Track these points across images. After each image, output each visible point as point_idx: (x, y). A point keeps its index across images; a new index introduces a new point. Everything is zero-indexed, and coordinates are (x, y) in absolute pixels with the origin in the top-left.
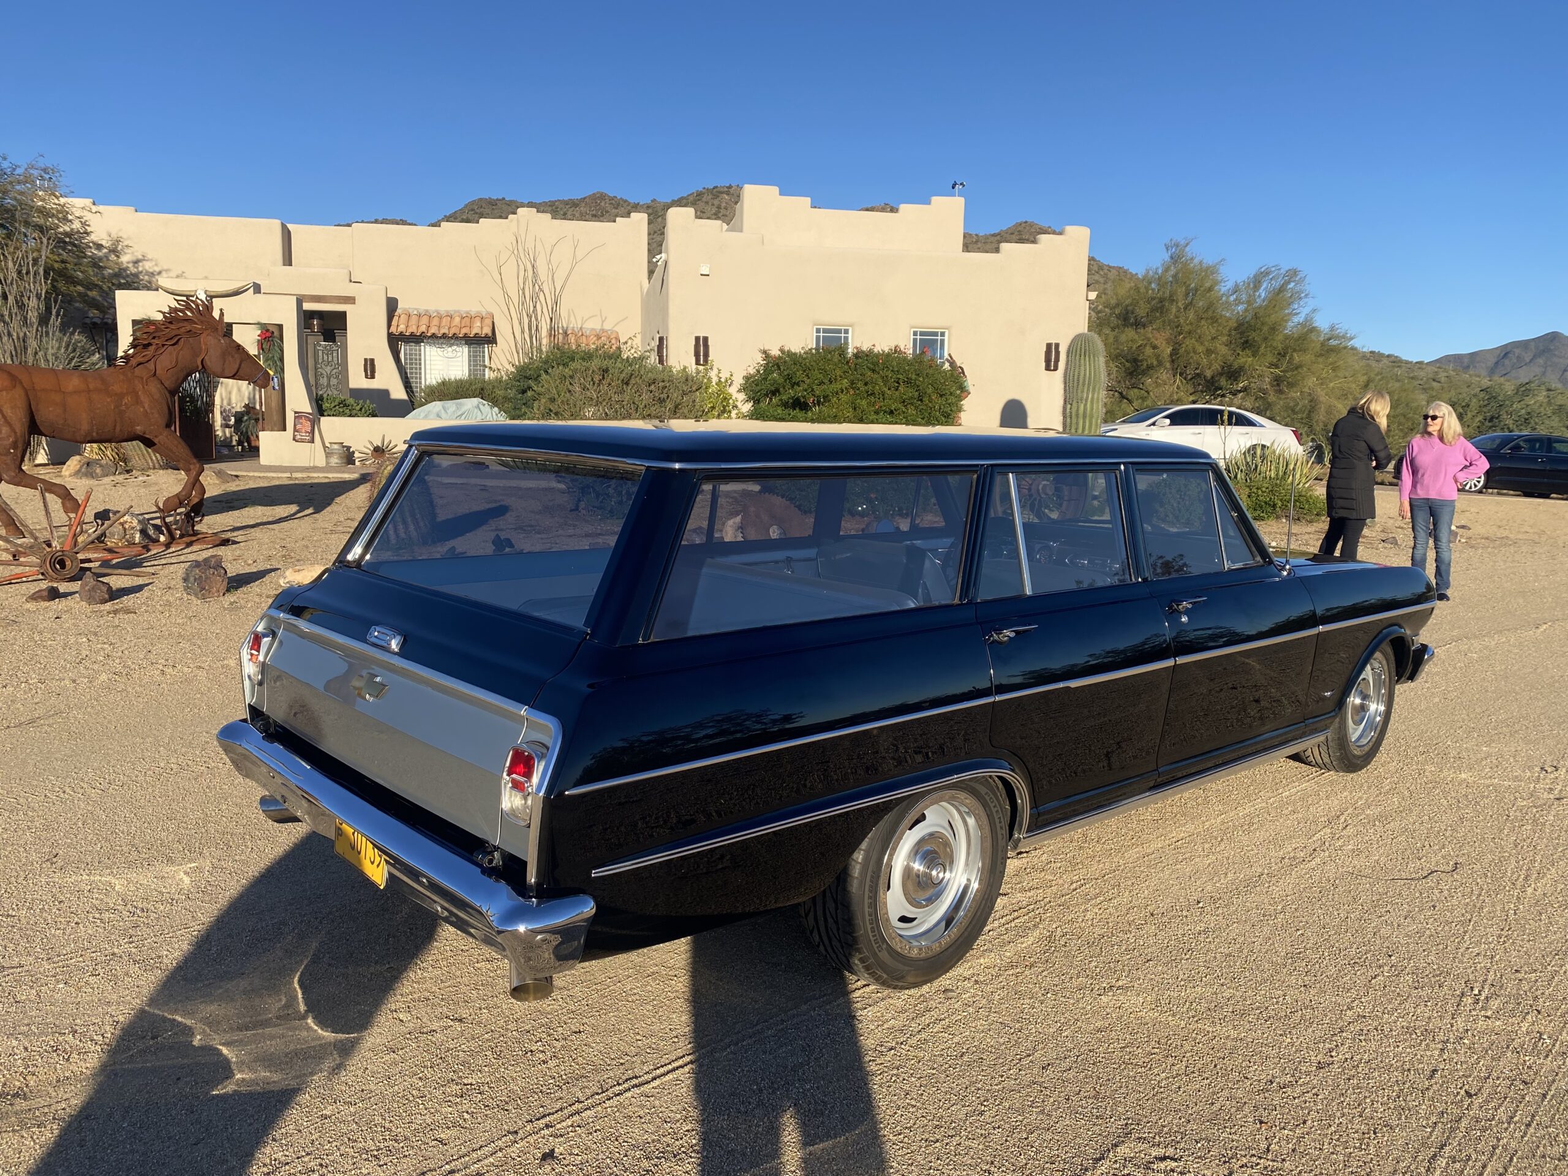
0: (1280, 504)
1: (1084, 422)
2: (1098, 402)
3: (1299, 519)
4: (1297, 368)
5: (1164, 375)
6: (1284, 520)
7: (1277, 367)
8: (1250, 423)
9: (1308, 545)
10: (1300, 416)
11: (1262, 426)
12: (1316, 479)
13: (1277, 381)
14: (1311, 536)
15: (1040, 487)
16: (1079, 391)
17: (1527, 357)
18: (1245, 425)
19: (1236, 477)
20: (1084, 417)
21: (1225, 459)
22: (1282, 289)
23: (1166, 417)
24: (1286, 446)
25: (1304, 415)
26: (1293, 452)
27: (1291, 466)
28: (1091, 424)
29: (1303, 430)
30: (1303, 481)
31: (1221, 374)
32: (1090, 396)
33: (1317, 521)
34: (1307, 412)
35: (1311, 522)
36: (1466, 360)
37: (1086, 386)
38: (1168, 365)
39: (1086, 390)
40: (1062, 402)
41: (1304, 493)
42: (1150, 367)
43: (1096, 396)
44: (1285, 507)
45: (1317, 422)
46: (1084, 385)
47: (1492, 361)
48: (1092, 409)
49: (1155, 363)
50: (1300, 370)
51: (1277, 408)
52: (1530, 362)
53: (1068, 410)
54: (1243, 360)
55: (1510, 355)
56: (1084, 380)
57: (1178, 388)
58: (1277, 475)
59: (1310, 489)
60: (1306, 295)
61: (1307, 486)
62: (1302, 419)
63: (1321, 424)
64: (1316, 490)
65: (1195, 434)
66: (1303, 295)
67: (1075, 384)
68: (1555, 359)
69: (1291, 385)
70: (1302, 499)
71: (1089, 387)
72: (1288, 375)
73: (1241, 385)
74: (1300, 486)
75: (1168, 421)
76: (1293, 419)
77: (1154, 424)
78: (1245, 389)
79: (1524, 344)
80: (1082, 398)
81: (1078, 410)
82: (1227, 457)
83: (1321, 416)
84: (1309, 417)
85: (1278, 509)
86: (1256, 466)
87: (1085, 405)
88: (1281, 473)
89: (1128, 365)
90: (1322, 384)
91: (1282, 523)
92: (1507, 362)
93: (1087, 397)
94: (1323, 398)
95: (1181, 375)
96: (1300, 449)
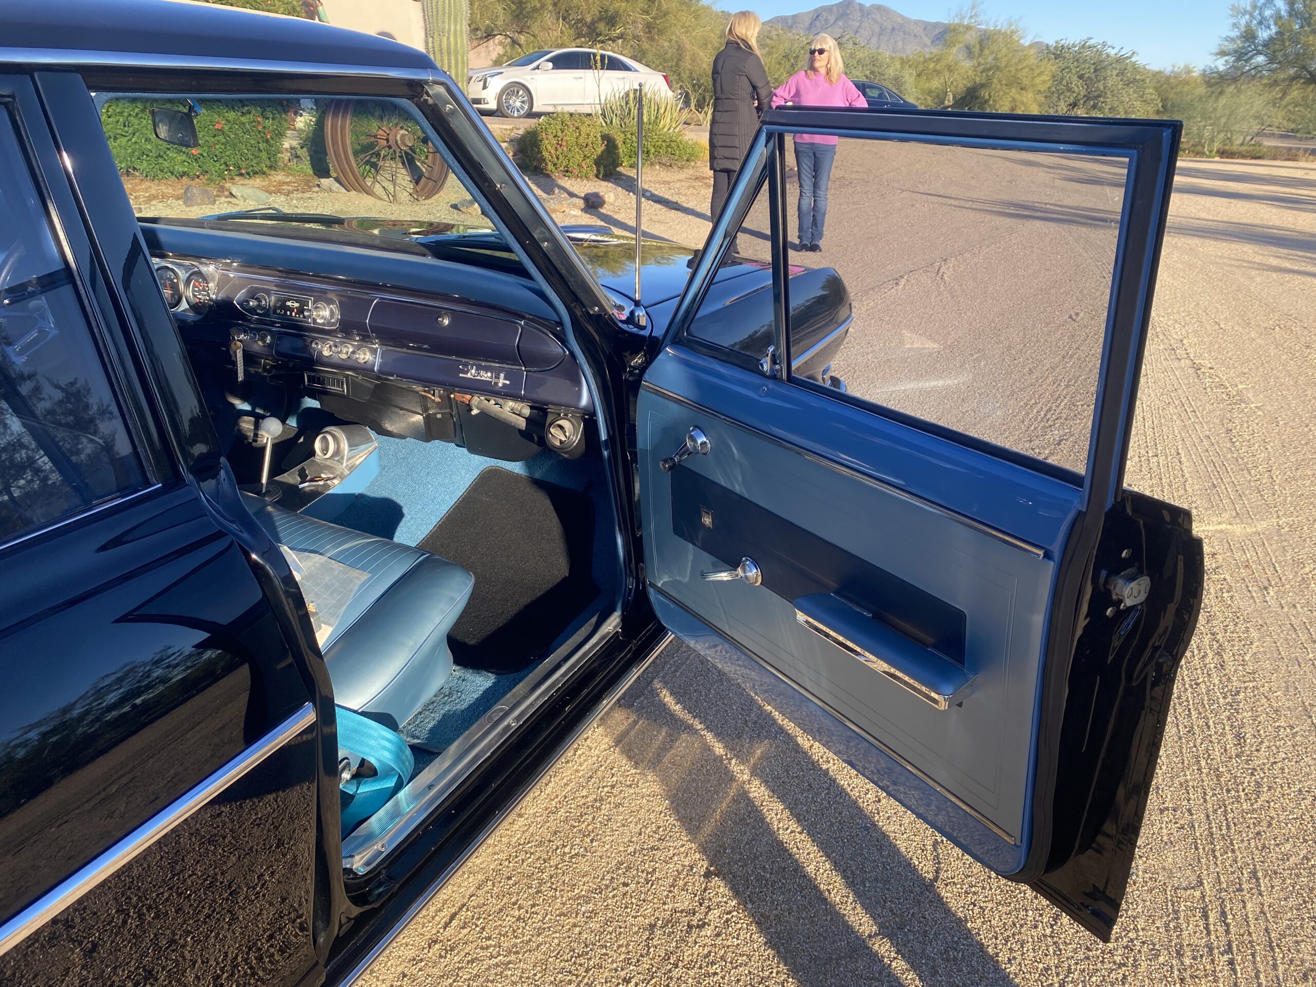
0: (653, 150)
1: (449, 59)
2: (461, 35)
3: (671, 166)
4: (665, 15)
5: (548, 18)
6: (658, 167)
7: (648, 13)
9: (680, 194)
10: (670, 64)
11: (636, 71)
12: (685, 123)
13: (649, 27)
14: (683, 183)
16: (440, 21)
17: (832, 19)
18: (621, 70)
19: (611, 122)
20: (449, 54)
21: (600, 104)
23: (548, 61)
24: (656, 88)
25: (674, 64)
26: (663, 95)
27: (662, 111)
28: (457, 62)
29: (673, 78)
30: (674, 126)
31: (600, 19)
32: (452, 28)
33: (687, 167)
34: (675, 60)
35: (682, 168)
36: (790, 21)
37: (447, 15)
38: (551, 8)
39: (447, 20)
40: (423, 35)
41: (674, 138)
42: (535, 10)
43: (458, 28)
44: (657, 154)
45: (684, 69)
46: (444, 14)
47: (808, 22)
48: (456, 44)
49: (538, 5)
50: (667, 17)
51: (650, 57)
52: (834, 23)
53: (430, 45)
54: (617, 5)
56: (444, 10)
57: (562, 32)
58: (649, 119)
59: (680, 134)
61: (677, 130)
62: (672, 67)
63: (687, 72)
64: (685, 135)
65: (576, 78)
67: (435, 13)
68: (851, 23)
69: (661, 32)
70: (673, 144)
71: (450, 17)
72: (658, 22)
73: (618, 31)
74: (671, 131)
75: (550, 65)
76: (664, 67)
77: (537, 68)
78: (621, 36)
80: (444, 29)
81: (440, 45)
82: (603, 102)
83: (687, 64)
84: (677, 65)
85: (651, 156)
86: (630, 110)
87: (448, 38)
88: (653, 118)
89: (514, 7)
90: (686, 32)
91: (655, 170)
92: (818, 23)
93: (449, 29)
94: (688, 46)
95: (564, 19)
96: (670, 94)
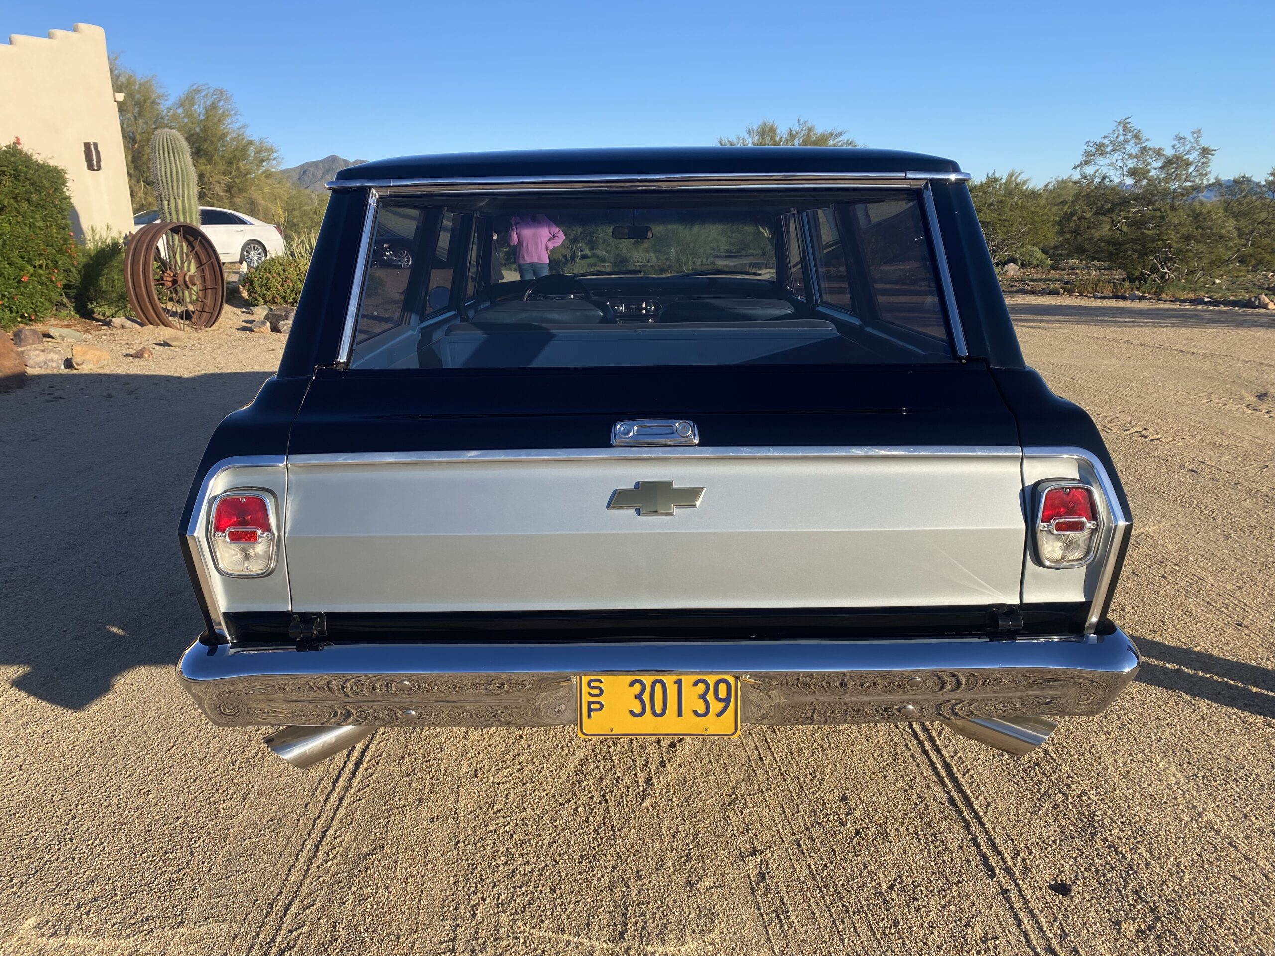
2: (194, 198)
8: (242, 222)
11: (251, 224)
15: (187, 278)
16: (175, 188)
18: (240, 223)
20: (185, 213)
22: (214, 106)
32: (186, 193)
37: (180, 182)
39: (180, 186)
43: (191, 192)
46: (178, 181)
48: (190, 205)
53: (167, 207)
55: (308, 173)
56: (177, 177)
60: (236, 112)
66: (232, 112)
67: (170, 181)
71: (183, 184)
79: (316, 164)
80: (178, 194)
81: (176, 207)
87: (183, 201)
93: (183, 193)
